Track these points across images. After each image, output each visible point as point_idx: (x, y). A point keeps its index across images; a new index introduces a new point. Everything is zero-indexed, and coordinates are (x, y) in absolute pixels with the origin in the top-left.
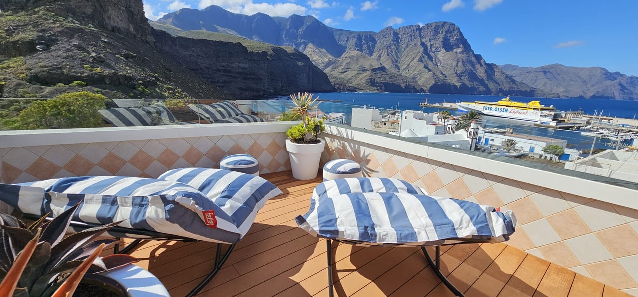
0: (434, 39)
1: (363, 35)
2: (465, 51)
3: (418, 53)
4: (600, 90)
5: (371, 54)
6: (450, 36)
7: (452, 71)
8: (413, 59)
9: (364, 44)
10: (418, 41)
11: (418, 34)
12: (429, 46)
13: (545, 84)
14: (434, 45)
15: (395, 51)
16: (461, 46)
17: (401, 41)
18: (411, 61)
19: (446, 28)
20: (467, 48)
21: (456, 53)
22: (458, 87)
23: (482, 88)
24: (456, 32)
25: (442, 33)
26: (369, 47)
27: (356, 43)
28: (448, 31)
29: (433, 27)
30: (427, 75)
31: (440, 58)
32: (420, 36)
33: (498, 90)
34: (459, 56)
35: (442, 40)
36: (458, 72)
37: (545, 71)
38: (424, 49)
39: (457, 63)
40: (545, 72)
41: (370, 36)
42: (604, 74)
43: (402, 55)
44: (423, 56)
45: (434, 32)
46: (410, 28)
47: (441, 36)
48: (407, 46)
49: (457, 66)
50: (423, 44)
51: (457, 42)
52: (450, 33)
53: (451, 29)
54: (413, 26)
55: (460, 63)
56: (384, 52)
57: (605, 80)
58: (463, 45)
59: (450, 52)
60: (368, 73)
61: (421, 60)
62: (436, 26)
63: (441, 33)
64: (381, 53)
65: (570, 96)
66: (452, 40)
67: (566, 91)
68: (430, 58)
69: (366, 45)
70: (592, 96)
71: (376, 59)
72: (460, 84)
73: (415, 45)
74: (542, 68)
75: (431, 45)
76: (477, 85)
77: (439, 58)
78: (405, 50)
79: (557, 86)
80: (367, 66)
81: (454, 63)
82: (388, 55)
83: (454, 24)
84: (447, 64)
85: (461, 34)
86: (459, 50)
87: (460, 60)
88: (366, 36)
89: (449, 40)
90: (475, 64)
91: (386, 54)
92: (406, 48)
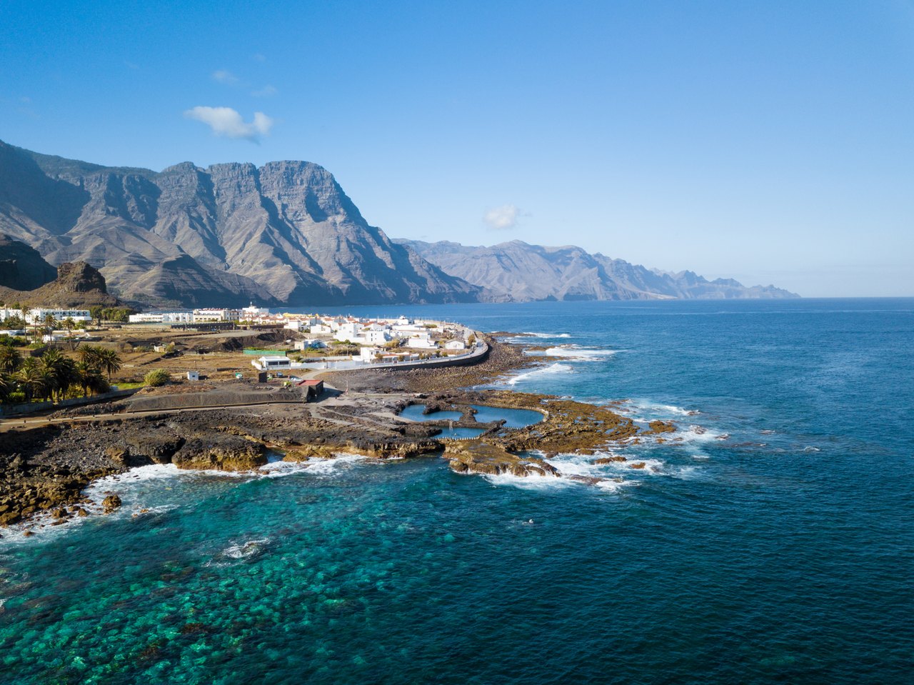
0: (289, 195)
1: (121, 177)
2: (350, 221)
3: (258, 223)
4: (576, 285)
5: (151, 222)
6: (317, 191)
7: (330, 262)
8: (250, 235)
9: (128, 198)
10: (255, 196)
11: (254, 183)
12: (279, 207)
13: (500, 280)
14: (290, 207)
15: (208, 218)
16: (342, 210)
17: (217, 194)
18: (247, 241)
19: (307, 174)
20: (353, 214)
21: (335, 224)
22: (344, 292)
23: (390, 292)
24: (327, 184)
25: (302, 183)
26: (141, 207)
27: (107, 196)
28: (313, 180)
29: (283, 170)
30: (282, 271)
31: (306, 234)
32: (258, 186)
33: (418, 293)
34: (341, 230)
35: (303, 197)
36: (343, 262)
37: (499, 254)
38: (270, 215)
39: (338, 246)
40: (499, 256)
41: (141, 178)
42: (581, 257)
43: (224, 225)
44: (270, 230)
45: (285, 181)
46: (234, 168)
47: (301, 189)
48: (234, 207)
49: (338, 250)
50: (267, 204)
51: (333, 202)
52: (317, 183)
53: (318, 177)
54: (240, 165)
55: (344, 245)
56: (181, 219)
57: (583, 268)
58: (345, 209)
59: (322, 223)
60: (154, 272)
61: (266, 239)
62: (287, 168)
63: (299, 182)
64: (176, 222)
65: (535, 297)
66: (323, 199)
67: (529, 290)
68: (285, 232)
69: (133, 200)
70: (565, 295)
71: (165, 235)
72: (346, 286)
73: (251, 206)
74: (494, 248)
75: (284, 206)
76: (379, 285)
77: (304, 235)
78: (229, 215)
79: (518, 282)
80: (147, 253)
81: (334, 244)
82: (192, 226)
83: (322, 168)
84: (321, 247)
85: (338, 187)
86: (340, 219)
87: (343, 239)
88: (130, 179)
89: (317, 198)
90: (372, 245)
91: (187, 223)
92: (232, 211)
